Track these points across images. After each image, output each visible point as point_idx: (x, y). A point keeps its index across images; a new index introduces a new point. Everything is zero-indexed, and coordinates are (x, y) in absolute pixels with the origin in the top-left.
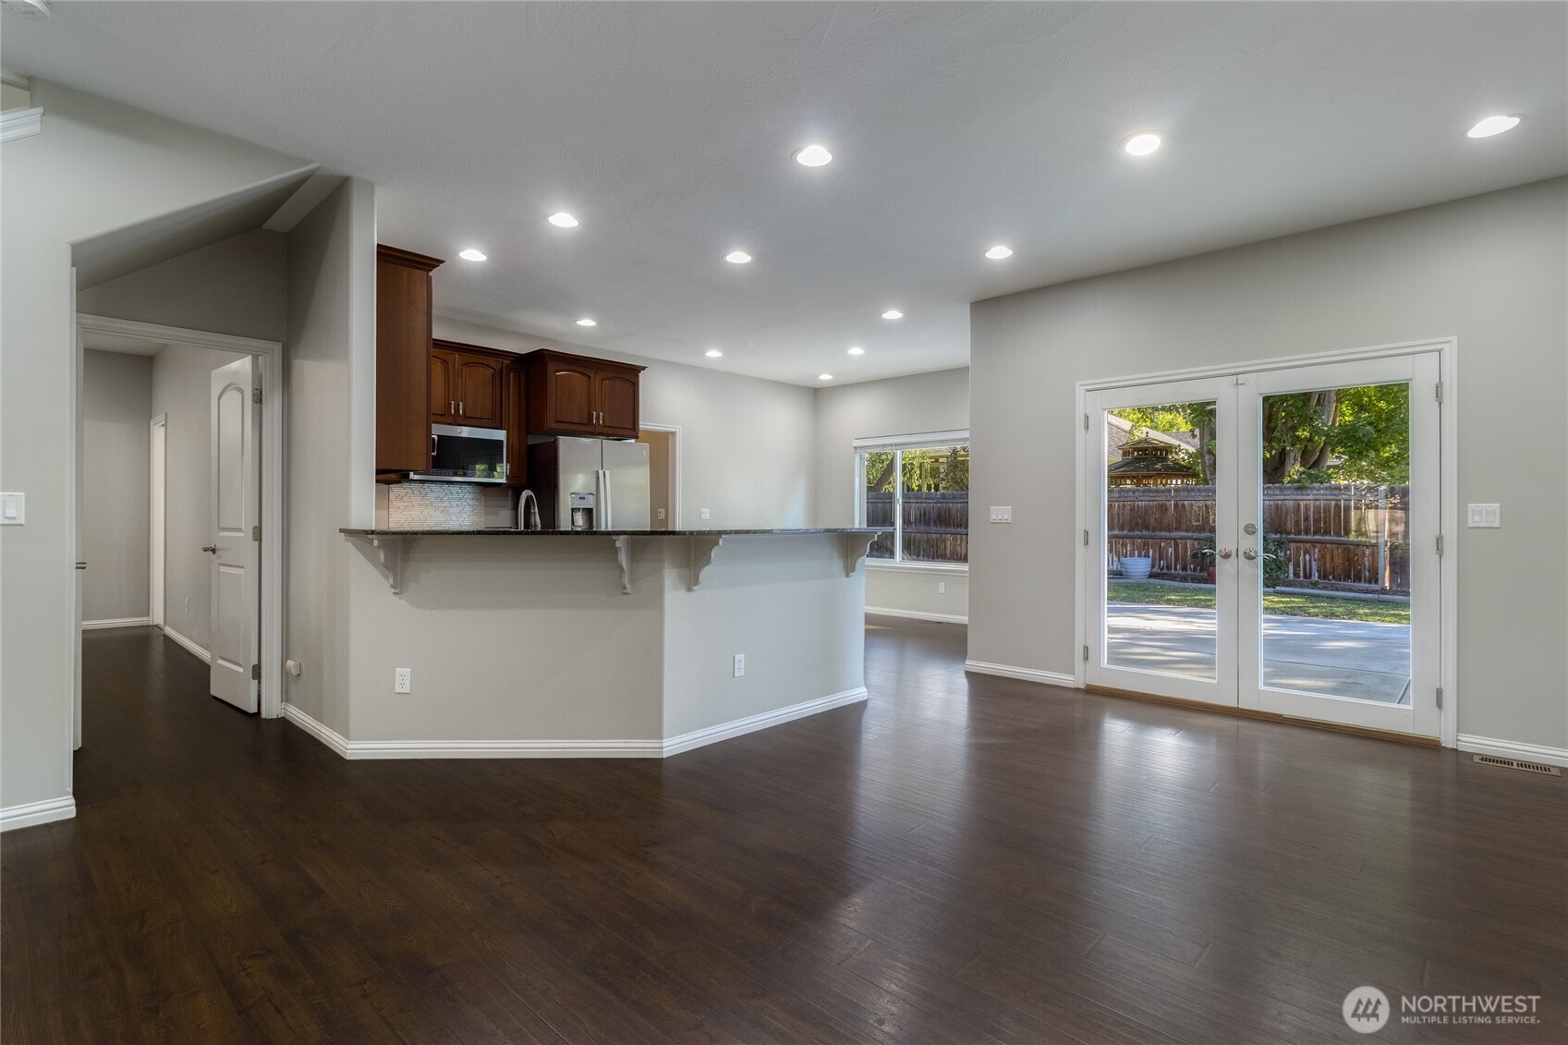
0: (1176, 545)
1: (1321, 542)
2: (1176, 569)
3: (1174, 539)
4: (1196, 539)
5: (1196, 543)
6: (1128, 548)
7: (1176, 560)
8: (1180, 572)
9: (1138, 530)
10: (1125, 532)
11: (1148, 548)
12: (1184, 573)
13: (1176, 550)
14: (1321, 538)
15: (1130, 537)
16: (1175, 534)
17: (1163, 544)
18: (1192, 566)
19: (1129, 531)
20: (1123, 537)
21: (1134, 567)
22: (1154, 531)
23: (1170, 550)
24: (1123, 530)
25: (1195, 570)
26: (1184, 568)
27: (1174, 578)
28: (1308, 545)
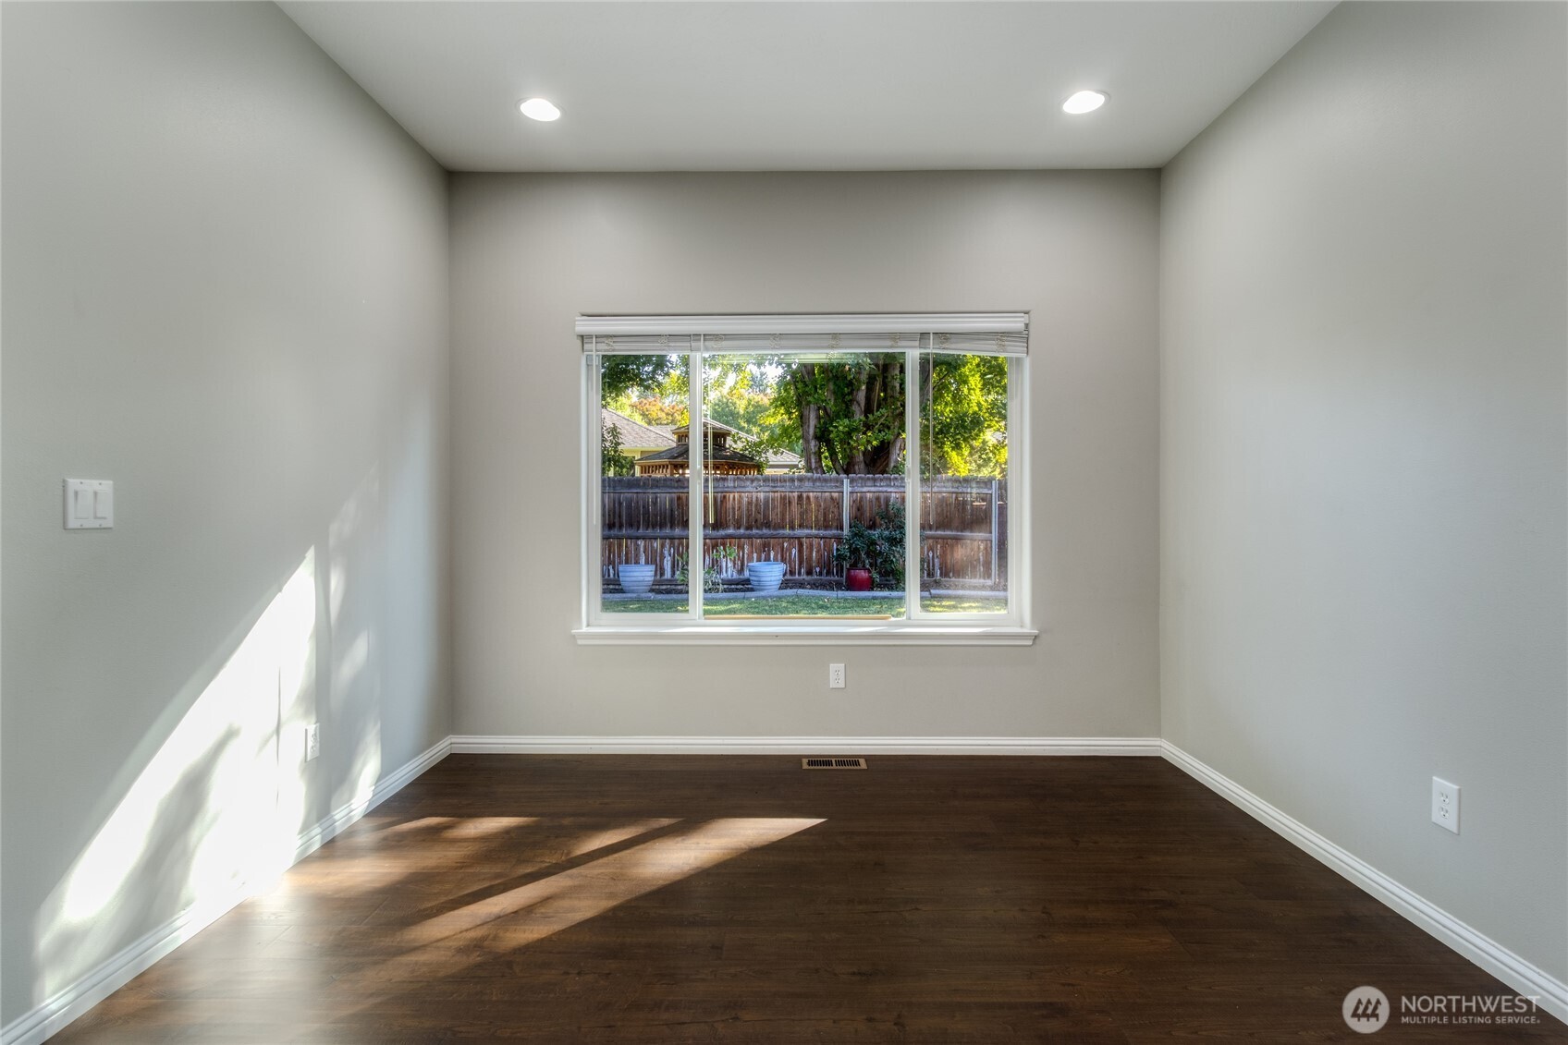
0: (801, 545)
1: (943, 538)
2: (800, 574)
3: (799, 538)
4: (821, 538)
5: (822, 542)
6: (746, 551)
7: (801, 563)
8: (805, 577)
9: (757, 528)
10: (742, 531)
11: (769, 551)
12: (809, 577)
13: (800, 551)
14: (942, 533)
15: (750, 537)
16: (798, 532)
17: (785, 545)
18: (818, 569)
19: (747, 528)
20: (740, 537)
21: (769, 574)
22: (775, 529)
23: (794, 551)
24: (739, 528)
25: (821, 574)
26: (809, 573)
27: (801, 585)
28: (931, 541)
